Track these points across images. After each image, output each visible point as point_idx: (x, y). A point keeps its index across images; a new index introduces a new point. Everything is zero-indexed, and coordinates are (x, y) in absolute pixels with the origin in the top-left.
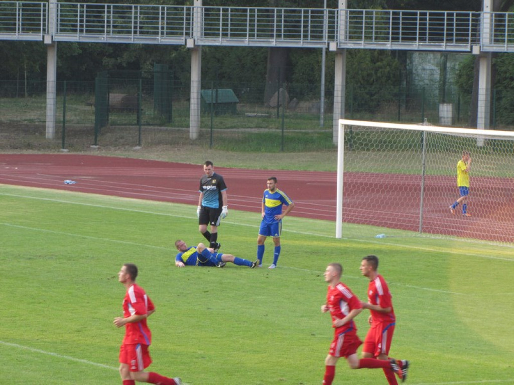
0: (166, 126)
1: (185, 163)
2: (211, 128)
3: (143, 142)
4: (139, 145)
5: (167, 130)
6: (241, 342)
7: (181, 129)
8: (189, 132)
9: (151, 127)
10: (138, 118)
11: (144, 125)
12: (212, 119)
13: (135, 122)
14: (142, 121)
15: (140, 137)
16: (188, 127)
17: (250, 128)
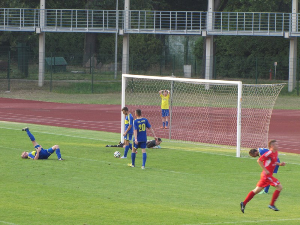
0: (25, 79)
1: (35, 100)
2: (51, 80)
3: (11, 88)
4: (9, 90)
5: (25, 81)
6: (62, 203)
7: (33, 80)
8: (38, 82)
9: (16, 80)
10: (8, 74)
11: (11, 78)
12: (51, 75)
13: (7, 76)
14: (11, 76)
15: (9, 86)
16: (38, 79)
17: (74, 80)
